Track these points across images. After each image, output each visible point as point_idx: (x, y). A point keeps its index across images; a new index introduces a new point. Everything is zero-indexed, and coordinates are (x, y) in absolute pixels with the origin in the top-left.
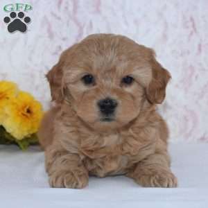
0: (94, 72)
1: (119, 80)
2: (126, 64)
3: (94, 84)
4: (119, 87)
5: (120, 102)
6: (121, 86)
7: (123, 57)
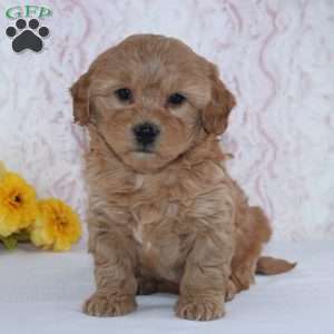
0: (132, 85)
1: (164, 99)
2: (176, 77)
3: (132, 102)
4: (163, 109)
5: (163, 129)
6: (166, 107)
7: (173, 68)
